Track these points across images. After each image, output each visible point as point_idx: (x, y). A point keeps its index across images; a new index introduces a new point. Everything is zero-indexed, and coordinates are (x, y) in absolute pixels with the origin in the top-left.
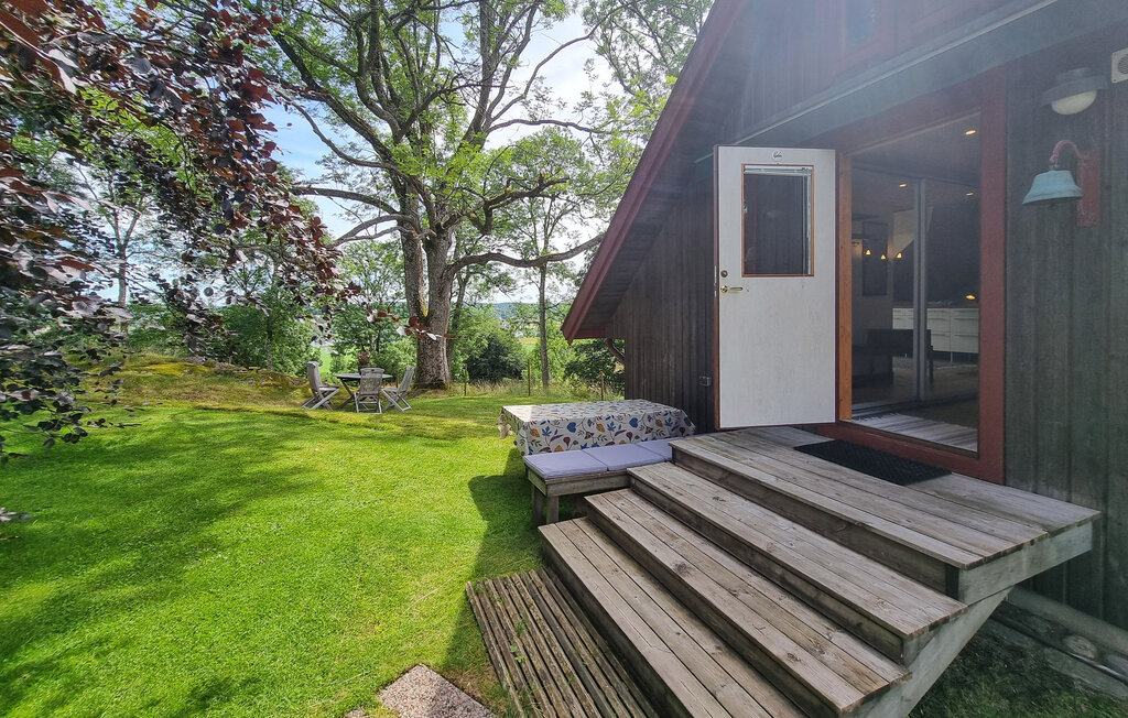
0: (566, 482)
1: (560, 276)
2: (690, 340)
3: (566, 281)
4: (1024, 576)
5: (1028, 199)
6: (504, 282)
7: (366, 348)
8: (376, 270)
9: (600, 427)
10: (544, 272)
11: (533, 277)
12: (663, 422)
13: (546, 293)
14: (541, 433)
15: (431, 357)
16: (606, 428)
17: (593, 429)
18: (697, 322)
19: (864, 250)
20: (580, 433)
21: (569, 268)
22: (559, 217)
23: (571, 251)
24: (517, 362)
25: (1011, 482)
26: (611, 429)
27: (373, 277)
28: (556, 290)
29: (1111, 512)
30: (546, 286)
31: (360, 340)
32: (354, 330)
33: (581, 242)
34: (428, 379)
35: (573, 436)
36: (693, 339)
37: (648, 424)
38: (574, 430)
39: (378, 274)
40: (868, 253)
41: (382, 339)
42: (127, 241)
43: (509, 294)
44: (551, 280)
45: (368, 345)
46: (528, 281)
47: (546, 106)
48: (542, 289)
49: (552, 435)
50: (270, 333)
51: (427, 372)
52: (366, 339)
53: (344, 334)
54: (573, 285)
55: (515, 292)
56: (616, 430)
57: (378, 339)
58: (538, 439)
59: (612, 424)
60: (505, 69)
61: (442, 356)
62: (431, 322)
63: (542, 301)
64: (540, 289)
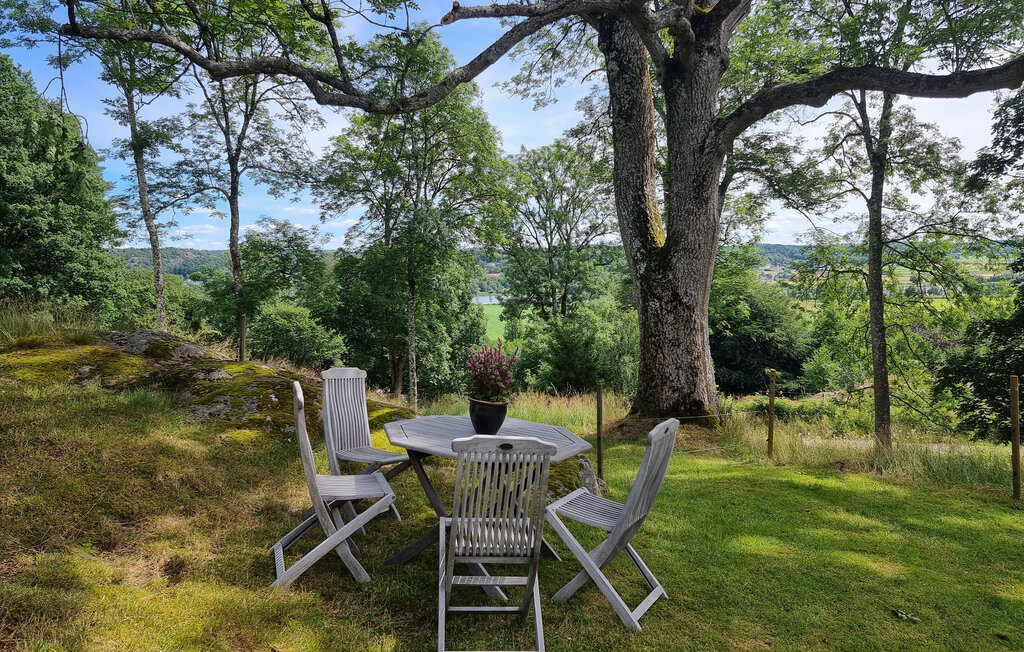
7: (549, 309)
8: (562, 189)
13: (884, 211)
15: (676, 344)
24: (790, 343)
27: (557, 202)
30: (884, 198)
31: (539, 298)
32: (531, 283)
34: (668, 396)
39: (565, 198)
41: (569, 296)
42: (238, 150)
43: (812, 214)
45: (550, 305)
48: (875, 203)
50: (412, 283)
51: (664, 379)
52: (547, 294)
53: (518, 288)
57: (564, 298)
61: (699, 342)
62: (674, 260)
63: (876, 227)
64: (870, 203)
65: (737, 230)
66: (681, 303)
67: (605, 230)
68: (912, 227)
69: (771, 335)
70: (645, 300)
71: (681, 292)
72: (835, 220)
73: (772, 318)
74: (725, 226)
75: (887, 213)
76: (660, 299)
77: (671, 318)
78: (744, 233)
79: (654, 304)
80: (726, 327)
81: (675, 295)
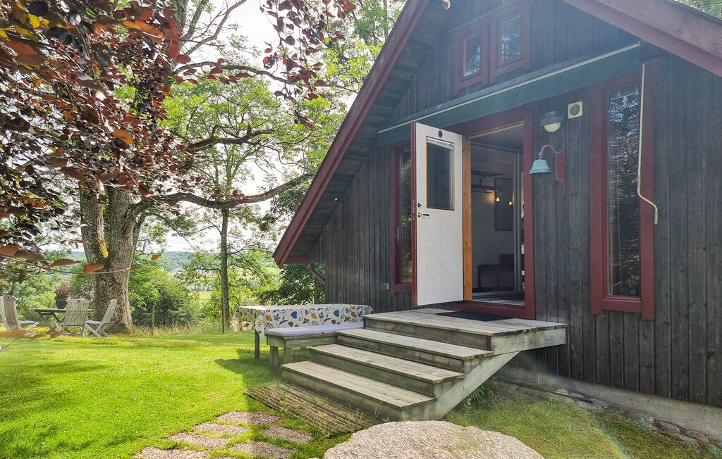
0: (297, 339)
1: (244, 220)
2: (375, 258)
3: (250, 225)
4: (526, 348)
5: (530, 173)
6: (183, 225)
9: (313, 316)
10: (226, 215)
11: (213, 221)
12: (357, 314)
13: (228, 238)
14: (273, 318)
16: (318, 316)
17: (309, 317)
18: (380, 245)
19: (496, 198)
20: (300, 319)
21: (253, 212)
22: (244, 159)
23: (266, 193)
25: (537, 318)
26: (321, 317)
28: (238, 235)
29: (571, 323)
30: (228, 231)
33: (276, 186)
35: (295, 321)
36: (377, 257)
37: (347, 315)
38: (295, 317)
40: (498, 200)
43: (189, 238)
44: (234, 223)
46: (207, 225)
47: (241, 53)
48: (223, 233)
49: (281, 320)
54: (258, 230)
55: (194, 236)
56: (325, 318)
58: (271, 323)
59: (322, 313)
60: (195, 9)
61: (124, 299)
62: (112, 263)
63: (224, 246)
64: (221, 233)
65: (151, 245)
66: (116, 282)
67: (49, 241)
68: (242, 246)
69: (176, 312)
70: (98, 281)
71: (116, 277)
72: (201, 243)
73: (177, 301)
74: (143, 242)
75: (230, 239)
76: (105, 281)
77: (111, 289)
78: (155, 247)
79: (102, 283)
80: (144, 306)
81: (113, 279)
